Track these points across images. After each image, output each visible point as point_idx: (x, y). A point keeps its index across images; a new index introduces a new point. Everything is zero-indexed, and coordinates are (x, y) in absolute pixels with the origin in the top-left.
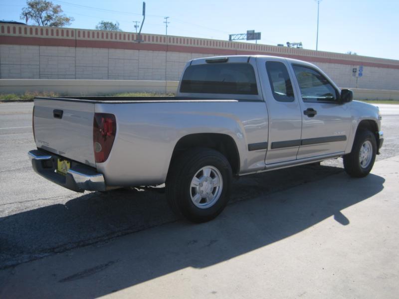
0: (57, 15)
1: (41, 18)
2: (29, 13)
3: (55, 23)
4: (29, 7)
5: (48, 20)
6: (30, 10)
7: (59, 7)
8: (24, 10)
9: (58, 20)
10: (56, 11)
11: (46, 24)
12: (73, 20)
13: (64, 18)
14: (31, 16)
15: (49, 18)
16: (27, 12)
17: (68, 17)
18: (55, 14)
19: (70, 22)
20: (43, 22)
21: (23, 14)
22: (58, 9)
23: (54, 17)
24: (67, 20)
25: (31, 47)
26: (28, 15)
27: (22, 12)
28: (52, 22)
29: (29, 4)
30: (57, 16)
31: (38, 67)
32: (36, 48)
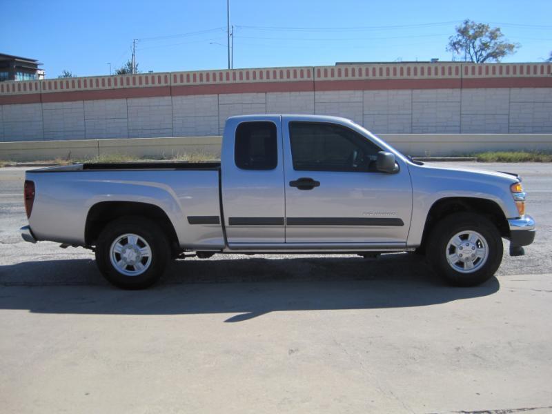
0: (496, 41)
1: (474, 48)
2: (458, 43)
3: (493, 53)
4: (458, 35)
5: (483, 49)
6: (460, 38)
7: (498, 30)
8: (451, 39)
9: (497, 48)
10: (493, 36)
11: (481, 55)
12: (518, 47)
13: (506, 44)
14: (461, 46)
15: (485, 46)
16: (455, 41)
17: (511, 43)
18: (493, 41)
19: (515, 49)
20: (476, 53)
21: (450, 44)
22: (498, 33)
23: (491, 45)
24: (511, 47)
25: (401, 92)
26: (456, 46)
27: (450, 41)
28: (489, 51)
29: (459, 31)
30: (496, 43)
31: (410, 117)
32: (408, 92)
